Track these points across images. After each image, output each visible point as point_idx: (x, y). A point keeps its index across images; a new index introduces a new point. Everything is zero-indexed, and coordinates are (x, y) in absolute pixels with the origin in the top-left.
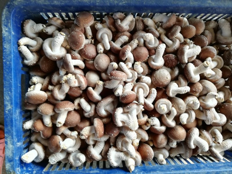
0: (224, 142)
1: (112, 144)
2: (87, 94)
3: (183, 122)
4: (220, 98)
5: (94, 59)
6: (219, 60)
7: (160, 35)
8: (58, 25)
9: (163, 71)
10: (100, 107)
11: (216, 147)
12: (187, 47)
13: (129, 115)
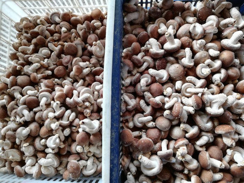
0: (233, 17)
1: (238, 118)
2: (192, 138)
3: (217, 54)
4: (193, 20)
5: (160, 131)
6: (159, 22)
7: (138, 72)
8: (128, 161)
9: (171, 70)
10: (205, 128)
11: (238, 23)
12: (151, 50)
13: (214, 101)
